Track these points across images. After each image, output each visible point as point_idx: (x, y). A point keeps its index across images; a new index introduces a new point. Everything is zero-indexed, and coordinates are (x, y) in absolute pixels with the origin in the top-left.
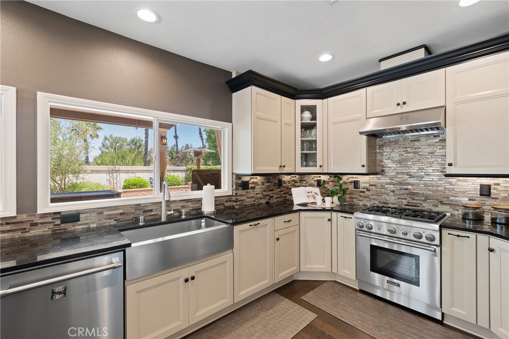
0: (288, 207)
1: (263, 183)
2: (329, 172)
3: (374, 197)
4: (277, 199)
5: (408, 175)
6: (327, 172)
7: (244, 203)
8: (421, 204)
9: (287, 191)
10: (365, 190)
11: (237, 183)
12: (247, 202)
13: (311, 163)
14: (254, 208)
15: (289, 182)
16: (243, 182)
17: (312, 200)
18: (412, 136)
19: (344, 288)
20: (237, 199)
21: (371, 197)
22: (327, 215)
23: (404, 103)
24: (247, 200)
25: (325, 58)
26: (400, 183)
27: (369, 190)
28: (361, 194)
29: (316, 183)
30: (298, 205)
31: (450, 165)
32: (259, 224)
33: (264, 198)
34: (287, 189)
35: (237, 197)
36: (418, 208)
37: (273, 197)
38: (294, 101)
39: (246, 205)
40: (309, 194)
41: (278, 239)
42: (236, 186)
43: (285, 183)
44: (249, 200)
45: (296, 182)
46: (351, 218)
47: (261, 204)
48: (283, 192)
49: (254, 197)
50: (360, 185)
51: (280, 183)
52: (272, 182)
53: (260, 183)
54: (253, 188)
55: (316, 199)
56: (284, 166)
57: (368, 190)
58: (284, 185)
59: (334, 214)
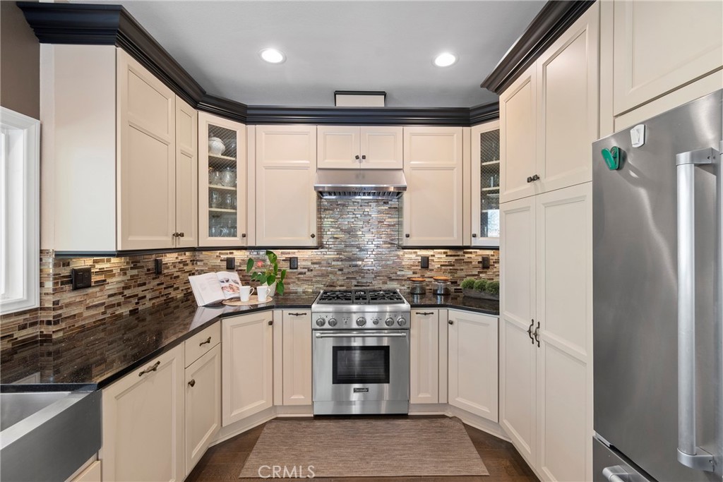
0: (171, 313)
1: (124, 271)
2: (257, 245)
3: (318, 279)
4: (154, 301)
5: (358, 248)
6: (254, 245)
7: (78, 321)
8: (371, 283)
9: (171, 282)
10: (306, 270)
11: (57, 277)
12: (85, 319)
13: (225, 231)
14: (104, 330)
15: (174, 265)
16: (75, 272)
17: (230, 295)
18: (362, 199)
19: (295, 423)
20: (60, 315)
21: (314, 280)
22: (267, 315)
23: (364, 157)
24: (87, 314)
25: (272, 55)
26: (350, 259)
27: (312, 270)
28: (300, 276)
29: (225, 264)
30: (206, 306)
31: (408, 236)
32: (159, 363)
33: (125, 303)
34: (171, 278)
35: (59, 312)
36: (368, 288)
37: (145, 297)
38: (195, 111)
39: (83, 326)
40: (224, 285)
41: (192, 384)
42: (56, 284)
43: (168, 268)
44: (92, 312)
45: (185, 264)
46: (306, 314)
47: (120, 316)
48: (164, 286)
49: (104, 303)
50: (299, 264)
51: (158, 269)
52: (142, 267)
53: (116, 271)
54: (102, 283)
55: (240, 291)
56: (182, 235)
57: (310, 270)
58: (165, 271)
59: (278, 312)
